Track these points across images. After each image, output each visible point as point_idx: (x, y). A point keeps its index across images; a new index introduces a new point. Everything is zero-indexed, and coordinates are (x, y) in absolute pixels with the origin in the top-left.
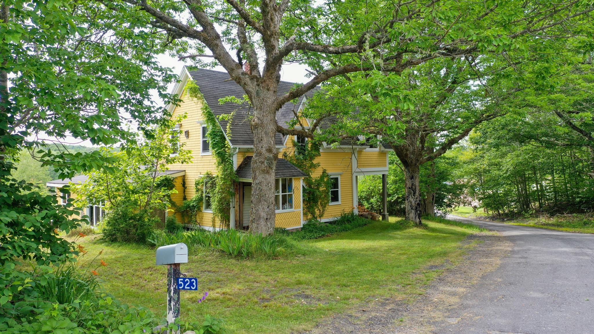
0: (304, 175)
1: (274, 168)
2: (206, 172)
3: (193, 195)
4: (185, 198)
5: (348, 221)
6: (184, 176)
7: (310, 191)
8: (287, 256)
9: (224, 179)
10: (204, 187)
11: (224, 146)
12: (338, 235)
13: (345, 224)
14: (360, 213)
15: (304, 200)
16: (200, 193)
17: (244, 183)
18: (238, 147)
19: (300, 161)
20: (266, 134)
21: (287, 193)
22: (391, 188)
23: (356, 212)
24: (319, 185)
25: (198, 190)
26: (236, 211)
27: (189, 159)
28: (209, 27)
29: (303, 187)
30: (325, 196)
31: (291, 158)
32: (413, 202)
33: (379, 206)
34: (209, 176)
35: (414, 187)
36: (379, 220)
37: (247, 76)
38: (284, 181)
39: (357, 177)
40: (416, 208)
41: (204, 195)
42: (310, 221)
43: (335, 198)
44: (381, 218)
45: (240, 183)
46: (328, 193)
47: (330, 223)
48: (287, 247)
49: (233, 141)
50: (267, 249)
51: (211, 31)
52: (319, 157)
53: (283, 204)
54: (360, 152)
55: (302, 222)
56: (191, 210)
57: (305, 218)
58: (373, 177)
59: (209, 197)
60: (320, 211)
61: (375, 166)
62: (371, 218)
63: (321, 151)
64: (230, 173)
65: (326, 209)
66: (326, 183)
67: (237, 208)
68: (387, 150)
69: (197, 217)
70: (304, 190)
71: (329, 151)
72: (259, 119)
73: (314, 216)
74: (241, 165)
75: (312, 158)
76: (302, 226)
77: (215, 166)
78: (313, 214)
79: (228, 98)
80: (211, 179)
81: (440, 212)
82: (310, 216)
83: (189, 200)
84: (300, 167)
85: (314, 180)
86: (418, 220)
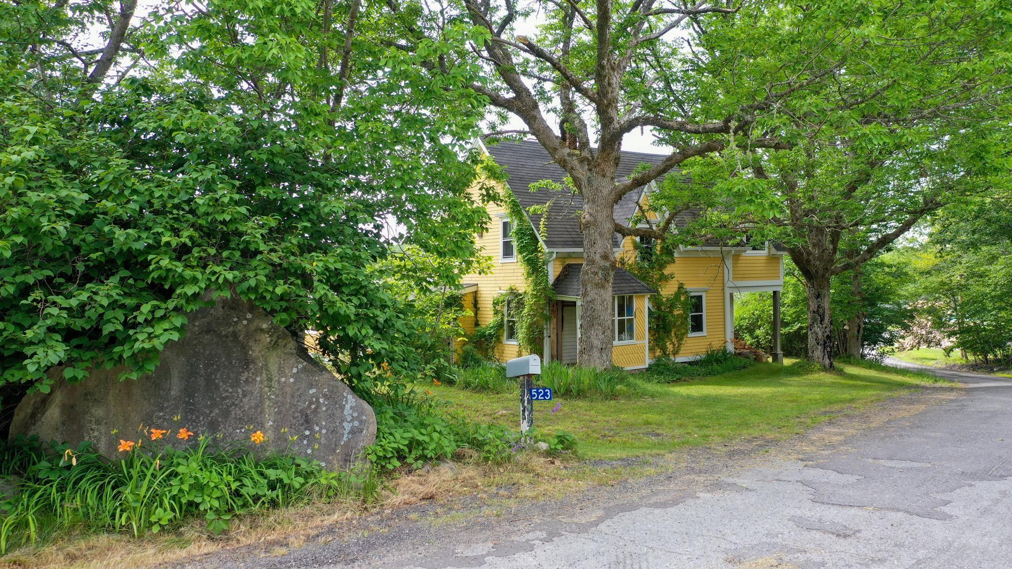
0: (650, 291)
1: (611, 281)
2: (508, 286)
3: (489, 319)
4: (477, 324)
5: (718, 361)
6: (476, 292)
7: (659, 316)
8: (629, 396)
9: (535, 296)
10: (506, 309)
11: (536, 250)
12: (701, 380)
13: (712, 365)
14: (738, 351)
15: (650, 328)
16: (500, 315)
17: (563, 302)
18: (555, 250)
19: (644, 271)
20: (601, 235)
21: (626, 318)
22: (787, 312)
23: (730, 348)
24: (672, 306)
25: (496, 313)
26: (552, 342)
27: (489, 268)
28: (524, 94)
29: (649, 308)
30: (682, 323)
31: (630, 266)
32: (820, 334)
33: (770, 342)
34: (513, 292)
35: (821, 311)
36: (767, 362)
37: (575, 158)
38: (621, 299)
39: (731, 296)
40: (825, 343)
41: (506, 319)
42: (659, 359)
43: (697, 326)
44: (770, 360)
45: (557, 302)
46: (686, 319)
47: (690, 363)
48: (628, 385)
49: (548, 243)
50: (603, 387)
51: (527, 99)
52: (672, 265)
53: (621, 332)
54: (736, 257)
55: (647, 361)
56: (486, 340)
57: (652, 355)
58: (760, 295)
59: (514, 322)
60: (674, 345)
61: (761, 278)
62: (755, 359)
63: (676, 255)
64: (545, 289)
65: (683, 342)
66: (684, 304)
67: (554, 337)
68: (779, 253)
69: (495, 350)
70: (651, 313)
71: (687, 256)
72: (591, 215)
73: (664, 353)
74: (559, 276)
75: (662, 267)
76: (647, 366)
77: (523, 278)
78: (664, 349)
79: (542, 183)
80: (516, 296)
81: (874, 352)
82: (658, 353)
83: (484, 326)
84: (644, 279)
85: (664, 300)
86: (827, 362)
